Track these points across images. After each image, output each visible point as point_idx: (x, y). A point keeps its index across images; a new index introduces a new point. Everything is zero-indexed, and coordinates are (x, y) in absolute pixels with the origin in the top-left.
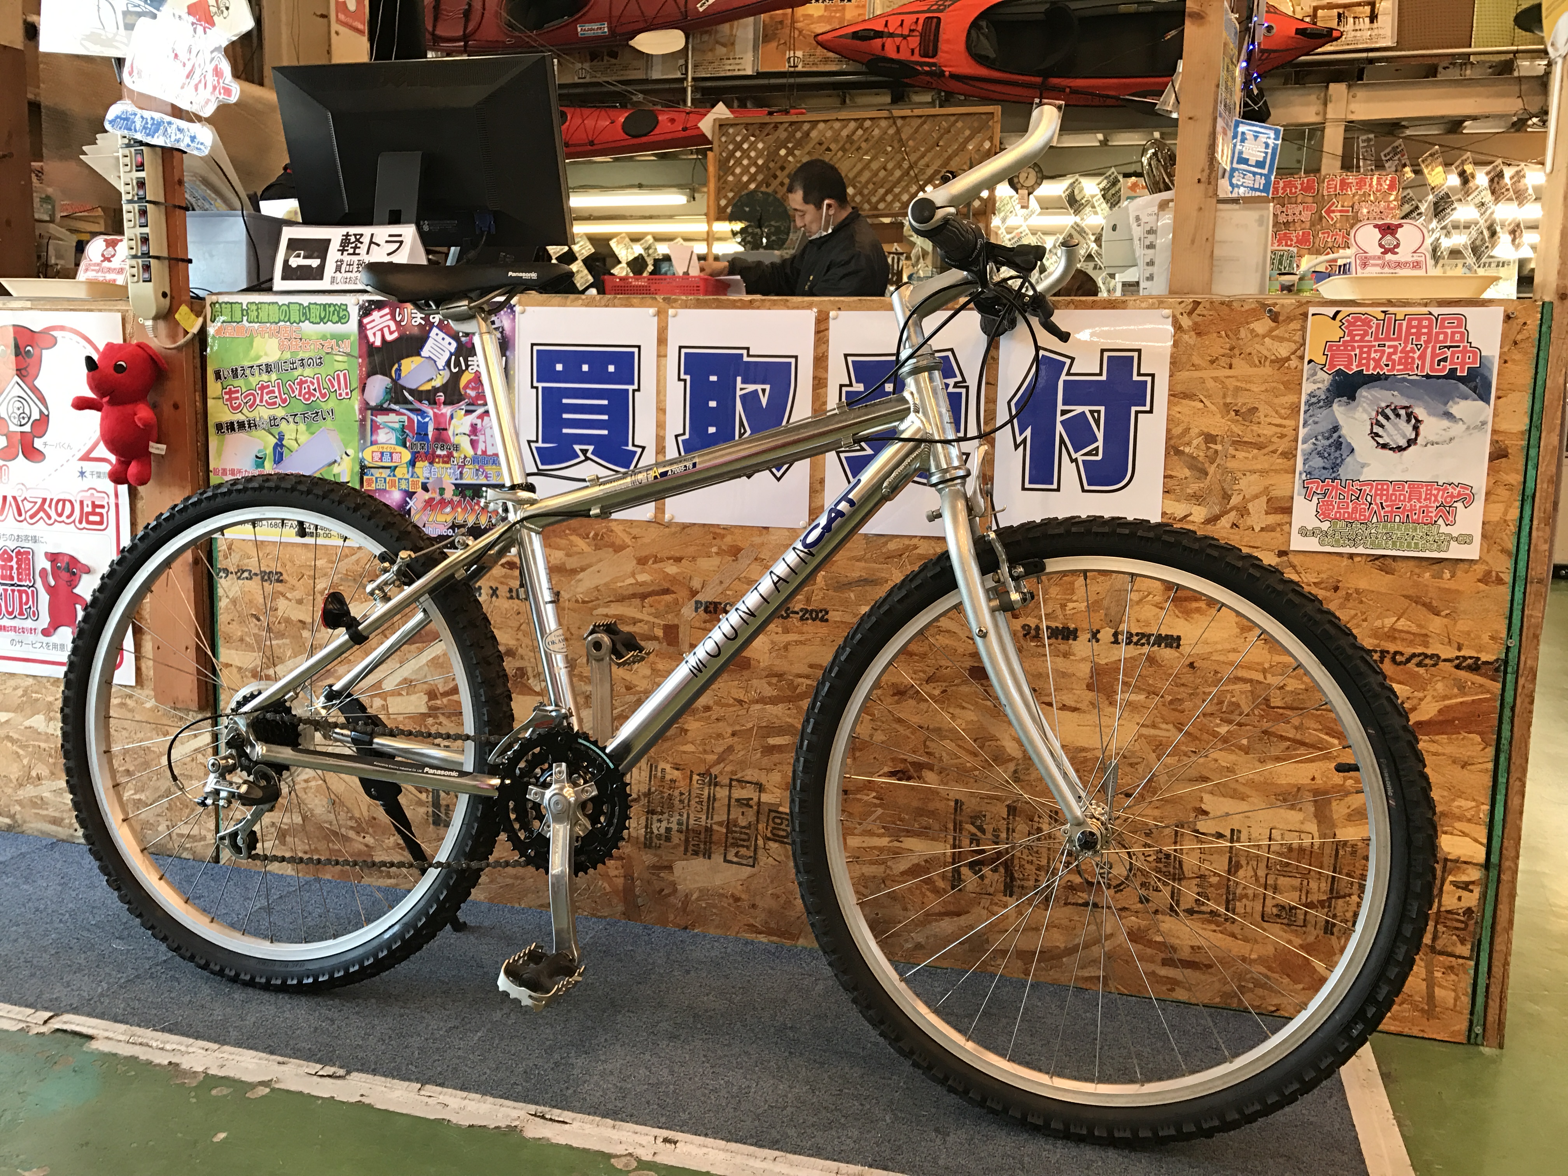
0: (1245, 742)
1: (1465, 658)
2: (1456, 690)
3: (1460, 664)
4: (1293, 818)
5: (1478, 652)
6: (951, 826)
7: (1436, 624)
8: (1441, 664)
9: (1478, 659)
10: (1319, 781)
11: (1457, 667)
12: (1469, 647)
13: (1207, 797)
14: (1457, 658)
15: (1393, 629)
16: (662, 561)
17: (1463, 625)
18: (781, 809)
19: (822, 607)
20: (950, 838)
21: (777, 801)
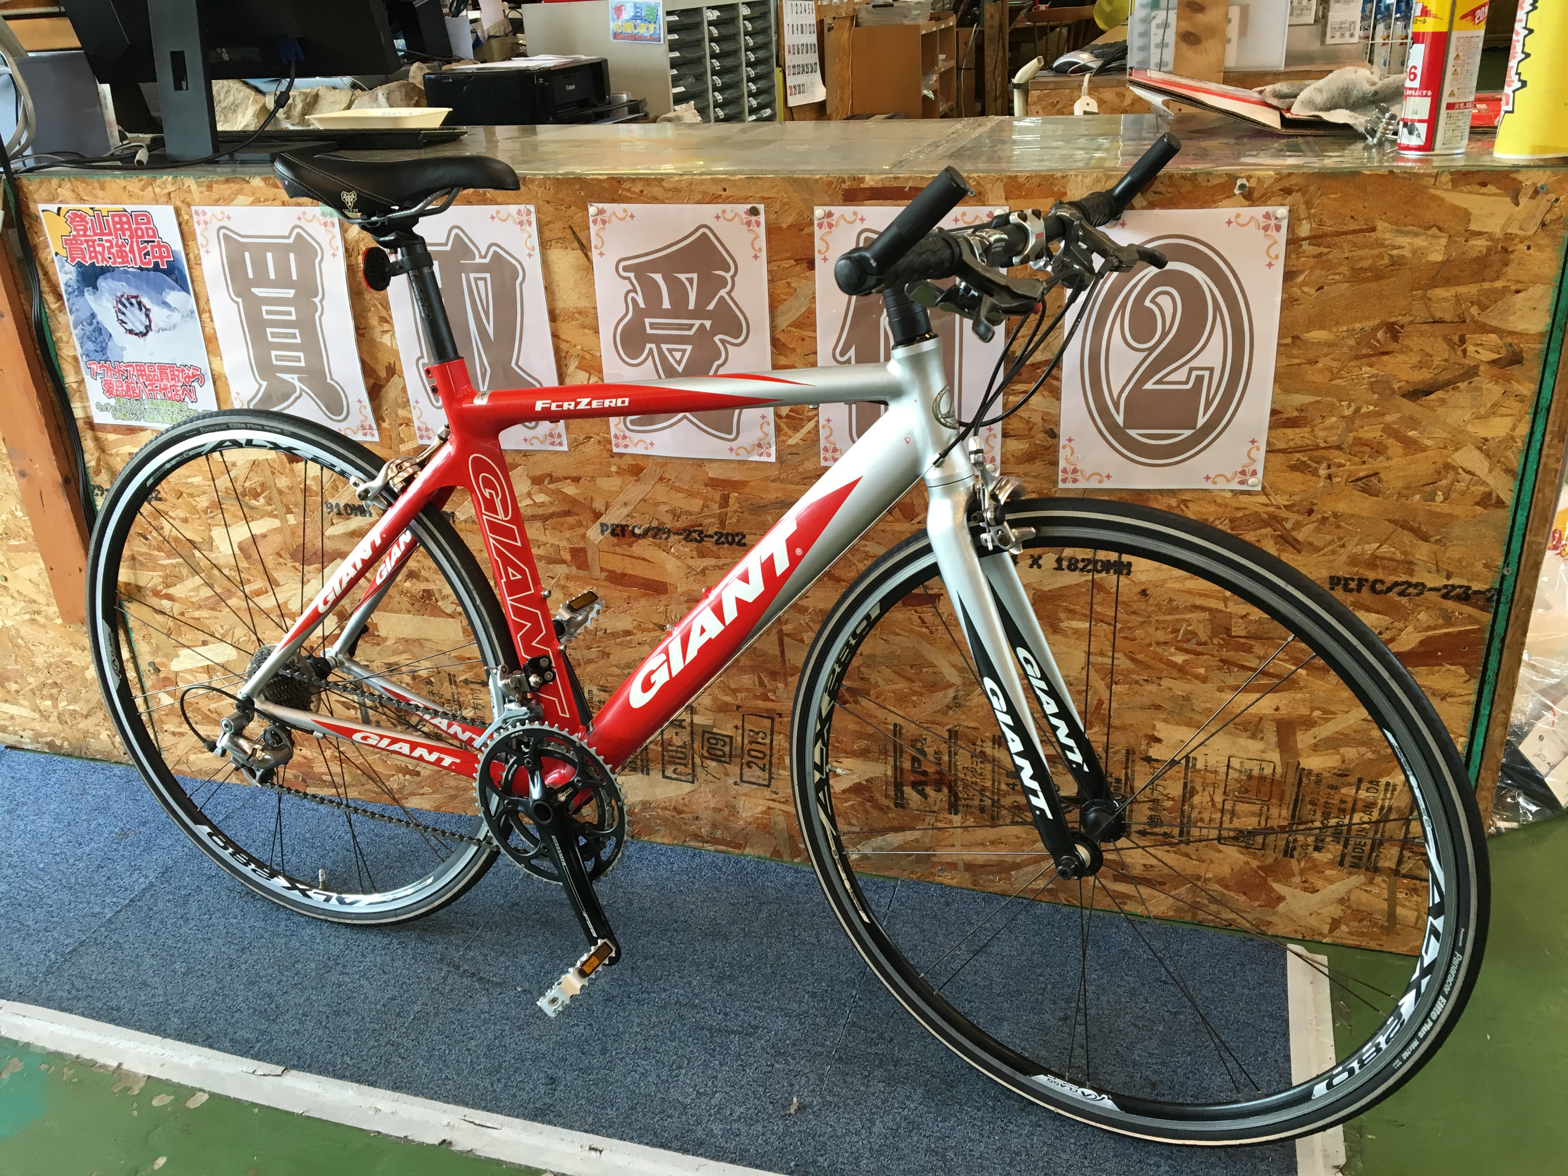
0: (1202, 671)
1: (1454, 587)
2: (1441, 621)
3: (1447, 593)
4: (1254, 747)
5: (1469, 580)
6: (890, 748)
7: (1422, 552)
8: (1427, 594)
9: (1469, 588)
10: (1283, 711)
11: (1445, 597)
12: (1460, 576)
13: (1159, 725)
14: (1445, 587)
15: (1374, 557)
16: (558, 480)
17: (1454, 553)
18: (715, 730)
19: (738, 531)
20: (891, 760)
21: (711, 722)
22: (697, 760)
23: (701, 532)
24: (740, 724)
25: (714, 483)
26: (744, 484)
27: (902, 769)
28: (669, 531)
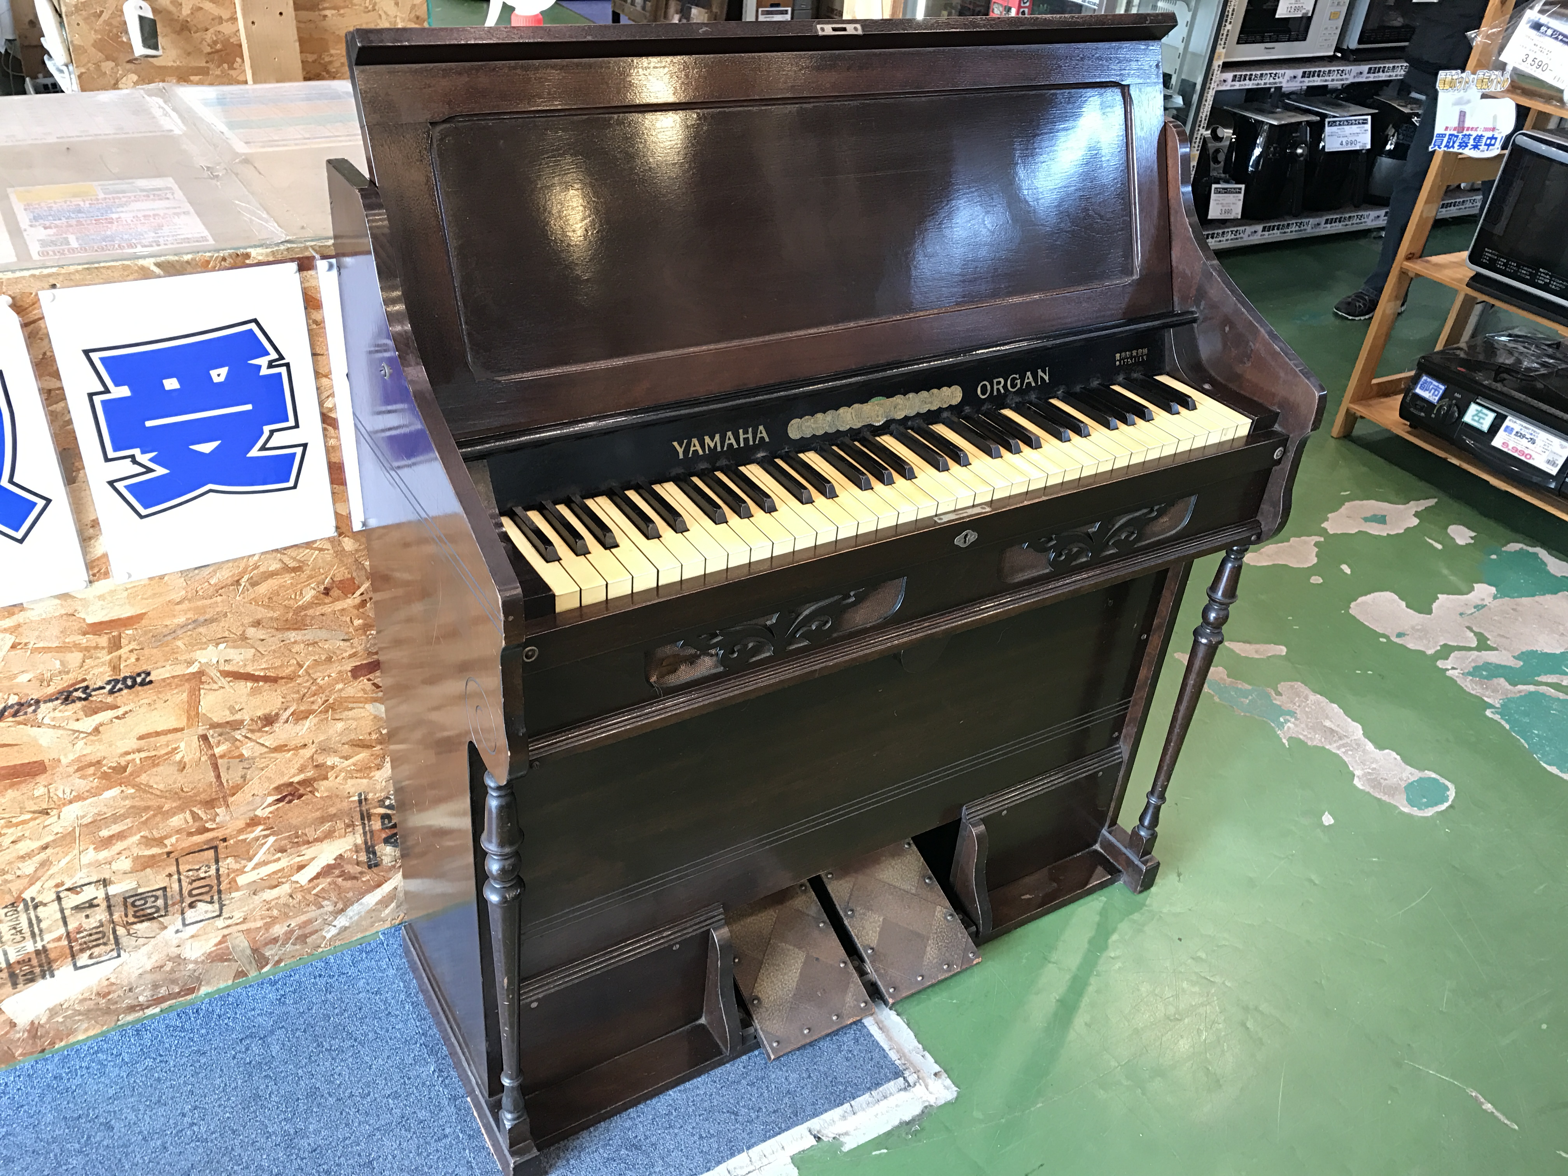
6: (357, 818)
18: (140, 891)
19: (139, 671)
20: (360, 829)
21: (134, 885)
22: (121, 931)
23: (87, 687)
24: (174, 869)
25: (97, 628)
26: (140, 617)
27: (371, 832)
28: (37, 702)
